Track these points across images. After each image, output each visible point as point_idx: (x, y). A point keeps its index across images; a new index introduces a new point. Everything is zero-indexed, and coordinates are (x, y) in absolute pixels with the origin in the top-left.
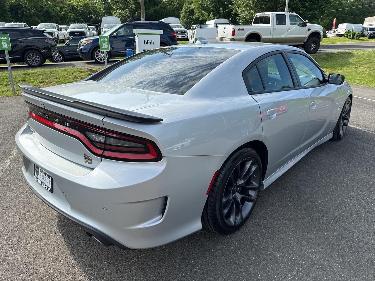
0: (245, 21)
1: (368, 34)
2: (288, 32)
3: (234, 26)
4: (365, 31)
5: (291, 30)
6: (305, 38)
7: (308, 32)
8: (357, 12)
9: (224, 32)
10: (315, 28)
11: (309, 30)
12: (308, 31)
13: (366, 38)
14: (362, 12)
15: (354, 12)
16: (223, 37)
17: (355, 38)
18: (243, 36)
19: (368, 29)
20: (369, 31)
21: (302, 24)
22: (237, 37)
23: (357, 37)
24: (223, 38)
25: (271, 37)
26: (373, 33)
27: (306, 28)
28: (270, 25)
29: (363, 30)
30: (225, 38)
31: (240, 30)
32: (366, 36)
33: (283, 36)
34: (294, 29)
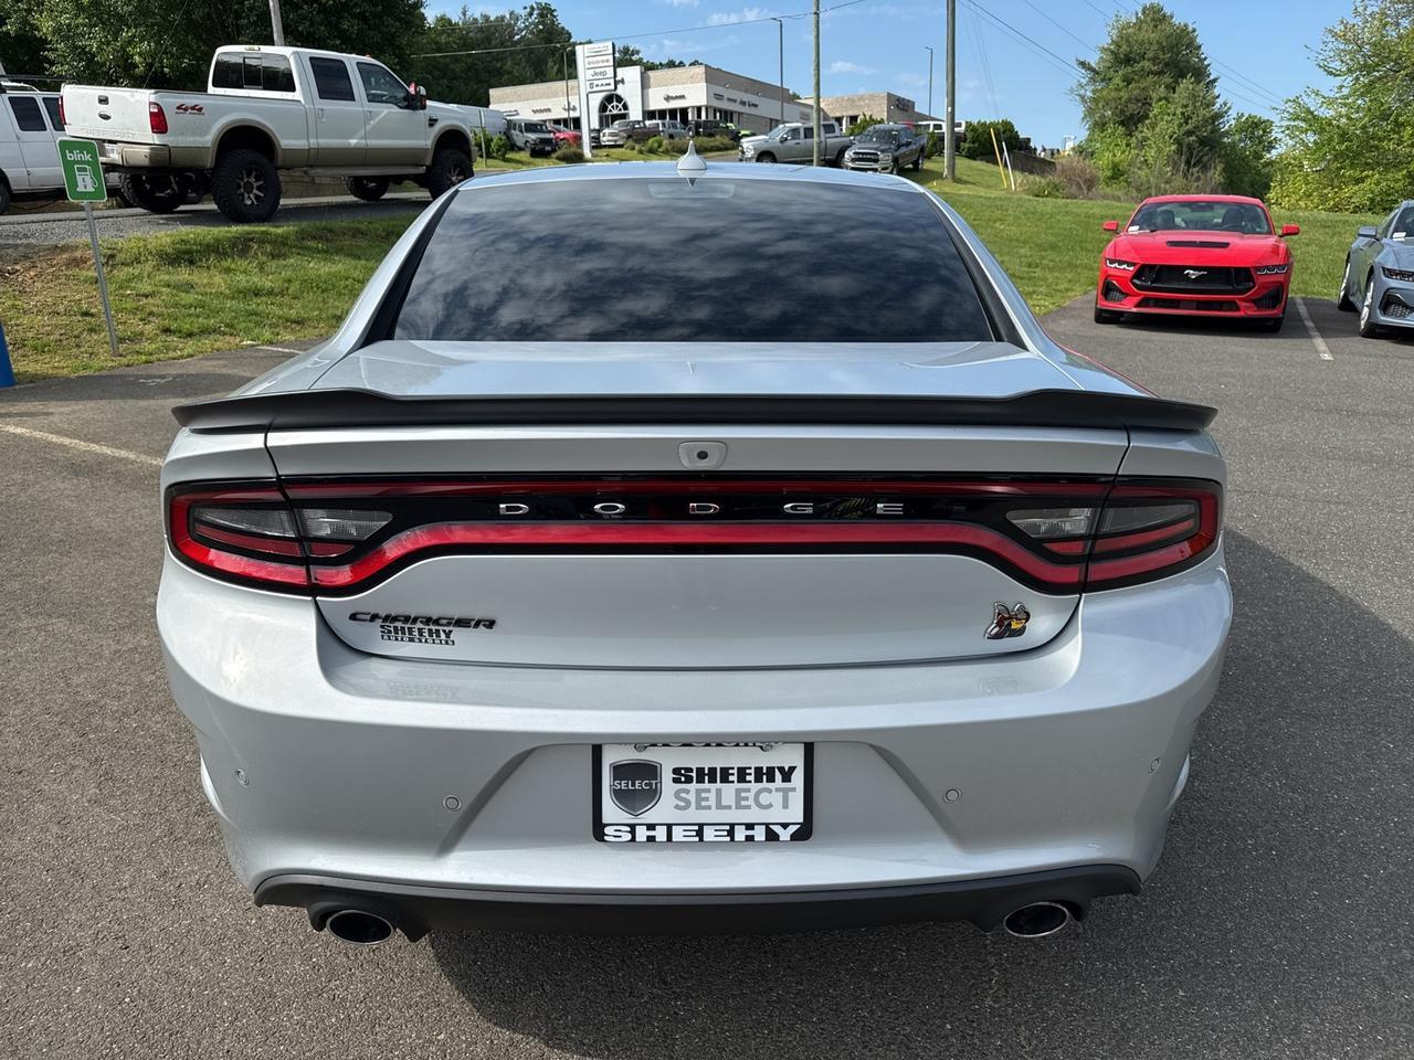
0: (84, 71)
1: (527, 142)
2: (368, 127)
3: (153, 91)
4: (513, 131)
5: (377, 120)
6: (424, 150)
7: (431, 129)
8: (457, 67)
9: (106, 117)
10: (447, 118)
11: (432, 122)
12: (431, 125)
13: (524, 156)
14: (469, 69)
15: (446, 65)
16: (101, 137)
17: (494, 155)
18: (201, 135)
19: (520, 126)
20: (527, 131)
21: (405, 99)
22: (180, 138)
23: (498, 150)
24: (104, 141)
25: (313, 142)
26: (541, 139)
27: (421, 115)
28: (297, 95)
29: (509, 128)
30: (115, 142)
31: (186, 109)
32: (520, 149)
33: (353, 142)
34: (384, 117)
